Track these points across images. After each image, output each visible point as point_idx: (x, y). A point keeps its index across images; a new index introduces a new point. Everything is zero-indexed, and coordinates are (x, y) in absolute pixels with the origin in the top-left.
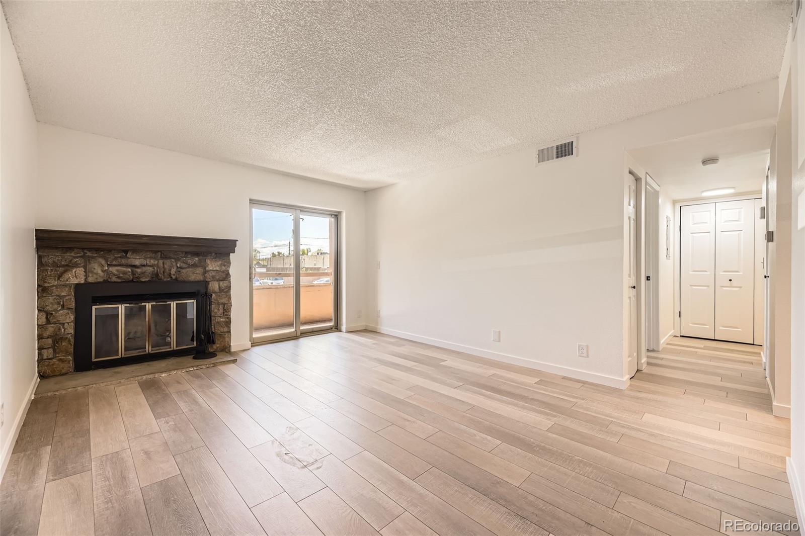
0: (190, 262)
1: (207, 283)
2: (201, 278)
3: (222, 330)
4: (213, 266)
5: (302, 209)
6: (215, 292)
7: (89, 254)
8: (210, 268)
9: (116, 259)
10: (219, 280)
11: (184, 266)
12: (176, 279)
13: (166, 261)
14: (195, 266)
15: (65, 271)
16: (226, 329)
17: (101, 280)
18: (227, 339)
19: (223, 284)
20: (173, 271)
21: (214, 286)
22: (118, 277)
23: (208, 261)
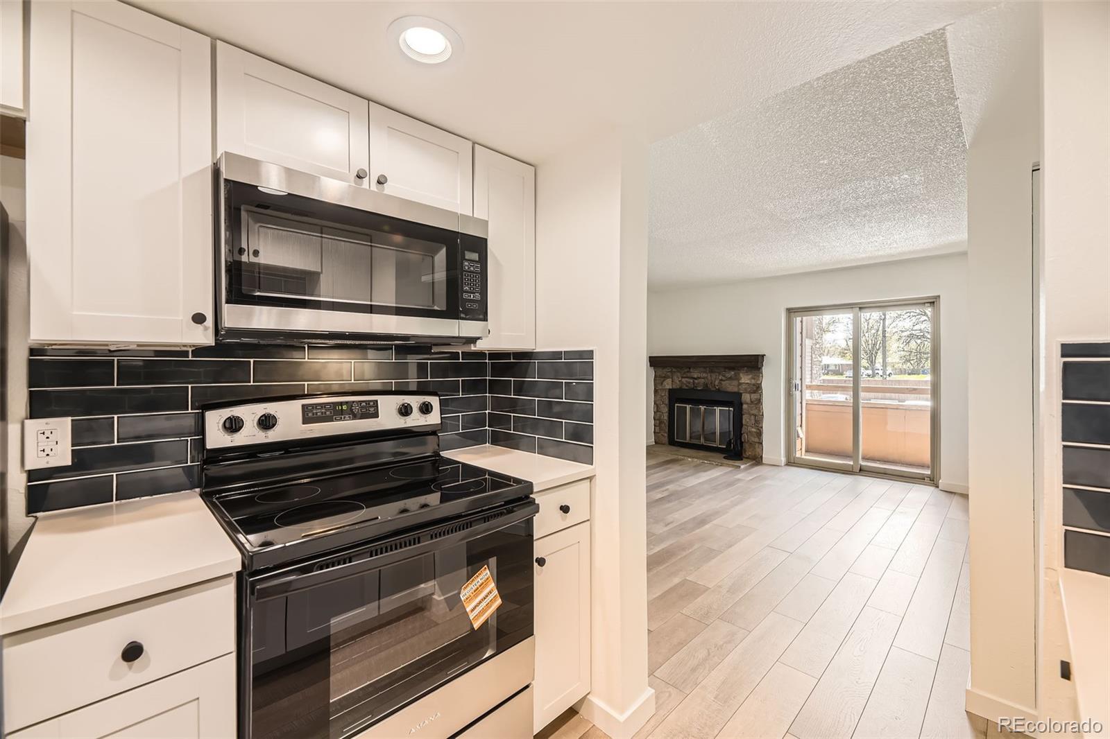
0: (728, 375)
1: (741, 394)
2: (736, 390)
3: (753, 439)
4: (745, 379)
5: (860, 306)
6: (747, 404)
7: (674, 370)
8: (742, 381)
9: (685, 373)
10: (750, 393)
11: (724, 378)
12: (719, 389)
13: (712, 374)
14: (730, 378)
15: (664, 380)
16: (756, 440)
17: (678, 387)
18: (758, 450)
19: (754, 396)
20: (717, 383)
21: (746, 397)
22: (687, 386)
23: (741, 375)
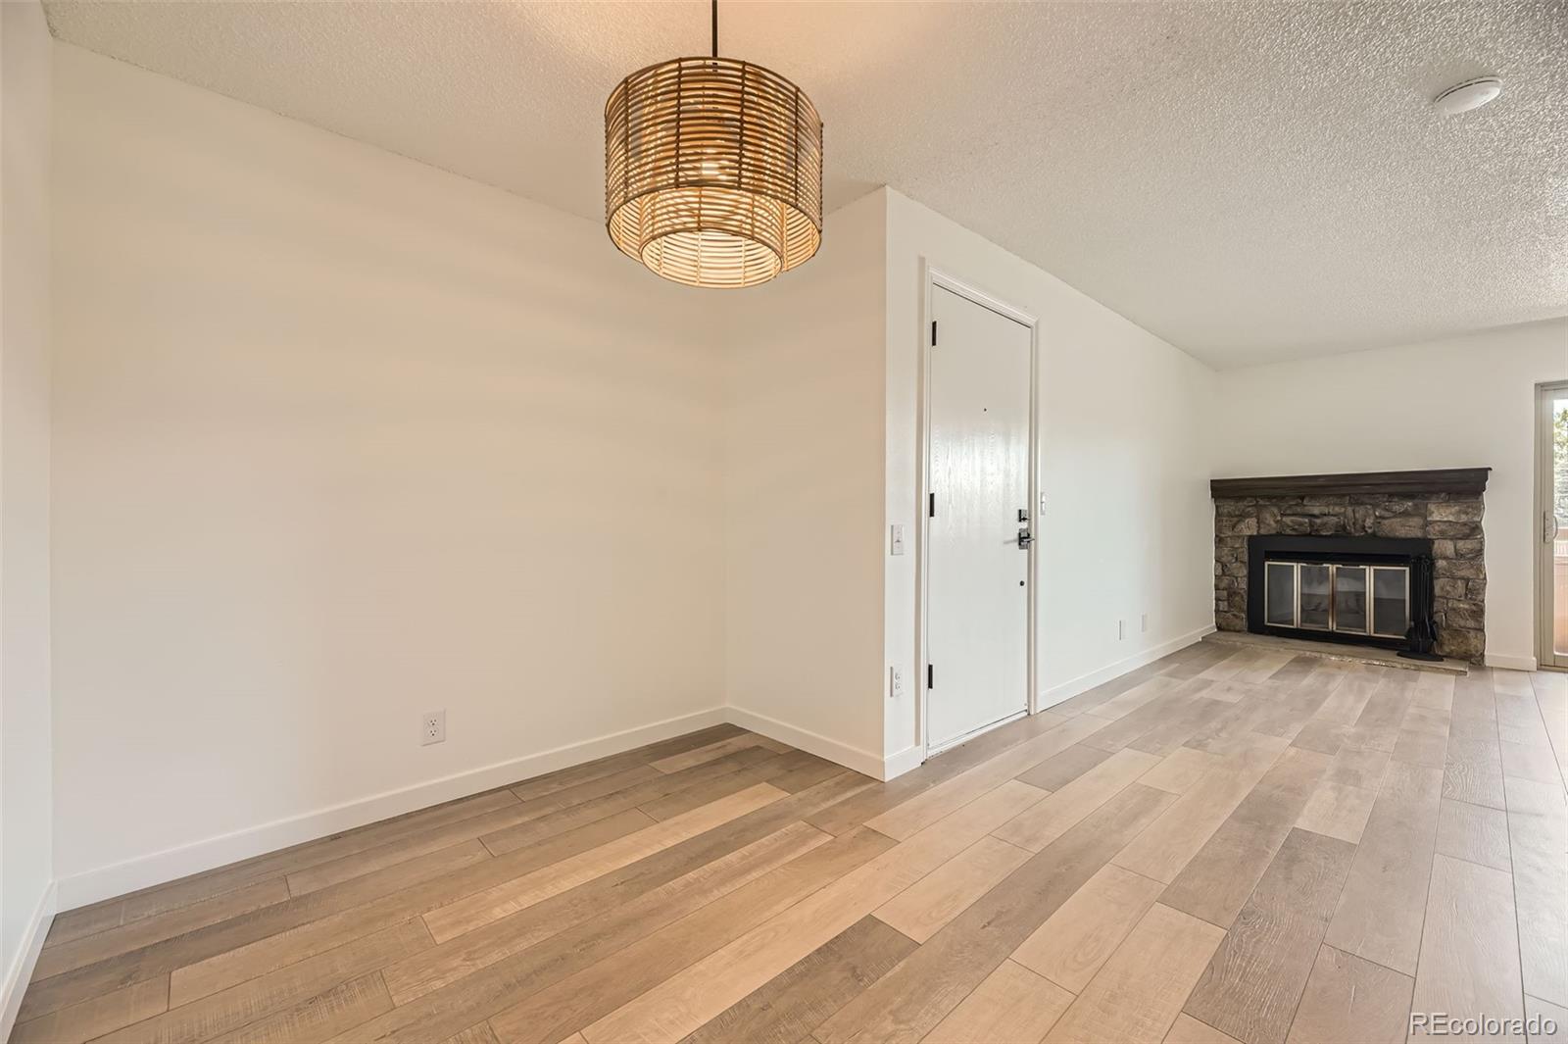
0: (1397, 508)
1: (1432, 541)
2: (1419, 534)
3: (1462, 623)
4: (1441, 514)
6: (1445, 558)
7: (1261, 502)
8: (1436, 517)
9: (1290, 507)
10: (1454, 538)
11: (1387, 514)
12: (1374, 535)
13: (1357, 509)
14: (1405, 514)
15: (1238, 522)
16: (1471, 623)
17: (1273, 532)
18: (1474, 642)
19: (1465, 546)
20: (1369, 522)
21: (1445, 547)
22: (1294, 529)
23: (1432, 507)
